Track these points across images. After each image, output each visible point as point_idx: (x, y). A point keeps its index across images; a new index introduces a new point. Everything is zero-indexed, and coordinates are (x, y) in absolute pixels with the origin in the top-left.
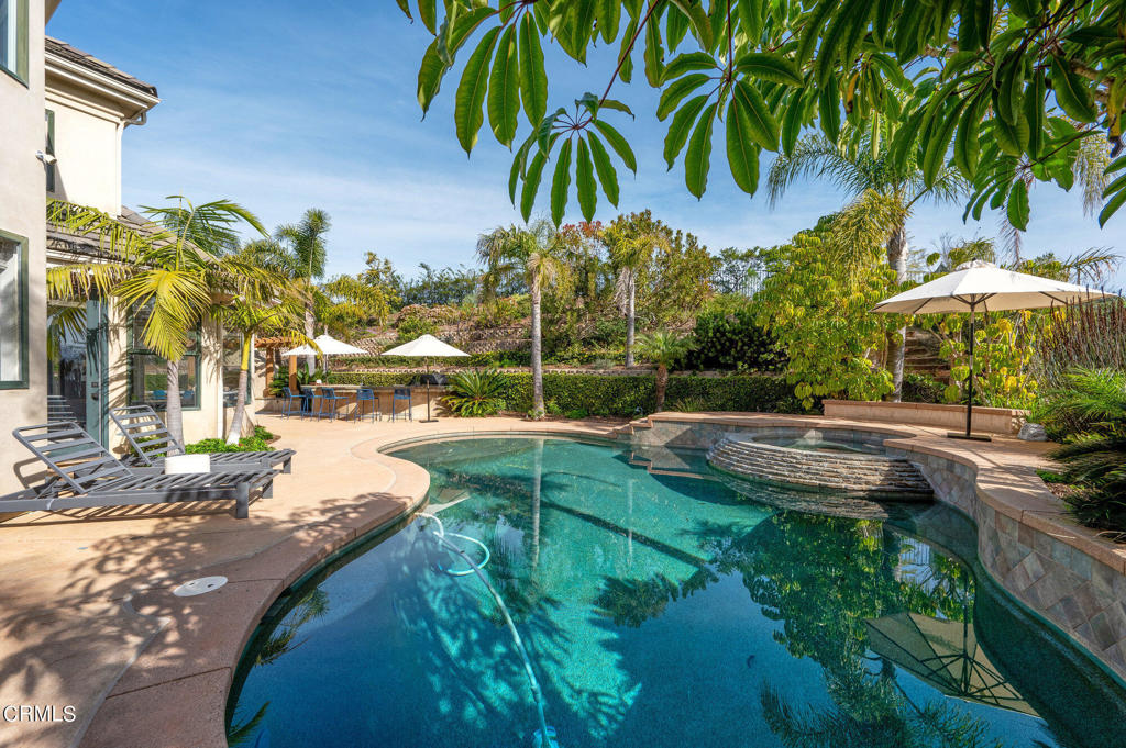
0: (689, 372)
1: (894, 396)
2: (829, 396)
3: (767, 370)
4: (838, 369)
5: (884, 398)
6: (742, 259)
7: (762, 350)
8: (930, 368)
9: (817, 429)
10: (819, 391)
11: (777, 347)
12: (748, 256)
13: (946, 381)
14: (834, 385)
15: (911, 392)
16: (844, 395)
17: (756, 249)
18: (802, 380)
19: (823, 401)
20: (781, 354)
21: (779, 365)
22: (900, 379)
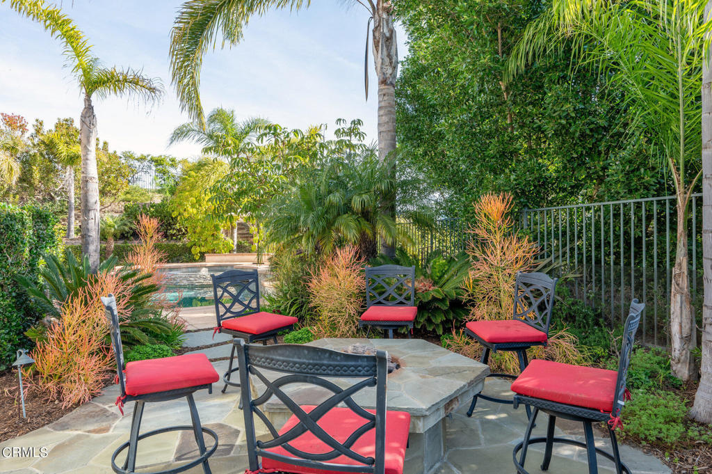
0: (122, 242)
1: (234, 251)
2: (208, 252)
3: (172, 239)
4: (210, 239)
5: (230, 252)
6: (138, 160)
7: (169, 228)
8: (247, 237)
9: (206, 267)
10: (203, 249)
11: (178, 226)
12: (142, 159)
13: (252, 243)
14: (210, 247)
15: (241, 249)
16: (213, 252)
17: (148, 156)
18: (195, 245)
19: (205, 255)
20: (179, 230)
21: (179, 237)
22: (236, 243)
